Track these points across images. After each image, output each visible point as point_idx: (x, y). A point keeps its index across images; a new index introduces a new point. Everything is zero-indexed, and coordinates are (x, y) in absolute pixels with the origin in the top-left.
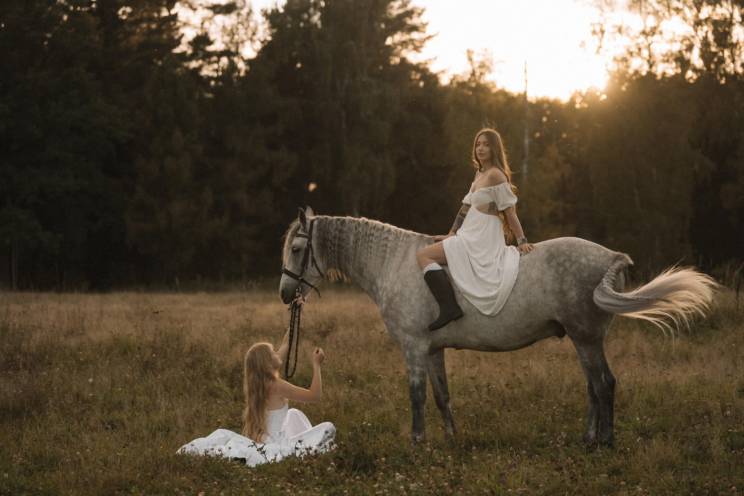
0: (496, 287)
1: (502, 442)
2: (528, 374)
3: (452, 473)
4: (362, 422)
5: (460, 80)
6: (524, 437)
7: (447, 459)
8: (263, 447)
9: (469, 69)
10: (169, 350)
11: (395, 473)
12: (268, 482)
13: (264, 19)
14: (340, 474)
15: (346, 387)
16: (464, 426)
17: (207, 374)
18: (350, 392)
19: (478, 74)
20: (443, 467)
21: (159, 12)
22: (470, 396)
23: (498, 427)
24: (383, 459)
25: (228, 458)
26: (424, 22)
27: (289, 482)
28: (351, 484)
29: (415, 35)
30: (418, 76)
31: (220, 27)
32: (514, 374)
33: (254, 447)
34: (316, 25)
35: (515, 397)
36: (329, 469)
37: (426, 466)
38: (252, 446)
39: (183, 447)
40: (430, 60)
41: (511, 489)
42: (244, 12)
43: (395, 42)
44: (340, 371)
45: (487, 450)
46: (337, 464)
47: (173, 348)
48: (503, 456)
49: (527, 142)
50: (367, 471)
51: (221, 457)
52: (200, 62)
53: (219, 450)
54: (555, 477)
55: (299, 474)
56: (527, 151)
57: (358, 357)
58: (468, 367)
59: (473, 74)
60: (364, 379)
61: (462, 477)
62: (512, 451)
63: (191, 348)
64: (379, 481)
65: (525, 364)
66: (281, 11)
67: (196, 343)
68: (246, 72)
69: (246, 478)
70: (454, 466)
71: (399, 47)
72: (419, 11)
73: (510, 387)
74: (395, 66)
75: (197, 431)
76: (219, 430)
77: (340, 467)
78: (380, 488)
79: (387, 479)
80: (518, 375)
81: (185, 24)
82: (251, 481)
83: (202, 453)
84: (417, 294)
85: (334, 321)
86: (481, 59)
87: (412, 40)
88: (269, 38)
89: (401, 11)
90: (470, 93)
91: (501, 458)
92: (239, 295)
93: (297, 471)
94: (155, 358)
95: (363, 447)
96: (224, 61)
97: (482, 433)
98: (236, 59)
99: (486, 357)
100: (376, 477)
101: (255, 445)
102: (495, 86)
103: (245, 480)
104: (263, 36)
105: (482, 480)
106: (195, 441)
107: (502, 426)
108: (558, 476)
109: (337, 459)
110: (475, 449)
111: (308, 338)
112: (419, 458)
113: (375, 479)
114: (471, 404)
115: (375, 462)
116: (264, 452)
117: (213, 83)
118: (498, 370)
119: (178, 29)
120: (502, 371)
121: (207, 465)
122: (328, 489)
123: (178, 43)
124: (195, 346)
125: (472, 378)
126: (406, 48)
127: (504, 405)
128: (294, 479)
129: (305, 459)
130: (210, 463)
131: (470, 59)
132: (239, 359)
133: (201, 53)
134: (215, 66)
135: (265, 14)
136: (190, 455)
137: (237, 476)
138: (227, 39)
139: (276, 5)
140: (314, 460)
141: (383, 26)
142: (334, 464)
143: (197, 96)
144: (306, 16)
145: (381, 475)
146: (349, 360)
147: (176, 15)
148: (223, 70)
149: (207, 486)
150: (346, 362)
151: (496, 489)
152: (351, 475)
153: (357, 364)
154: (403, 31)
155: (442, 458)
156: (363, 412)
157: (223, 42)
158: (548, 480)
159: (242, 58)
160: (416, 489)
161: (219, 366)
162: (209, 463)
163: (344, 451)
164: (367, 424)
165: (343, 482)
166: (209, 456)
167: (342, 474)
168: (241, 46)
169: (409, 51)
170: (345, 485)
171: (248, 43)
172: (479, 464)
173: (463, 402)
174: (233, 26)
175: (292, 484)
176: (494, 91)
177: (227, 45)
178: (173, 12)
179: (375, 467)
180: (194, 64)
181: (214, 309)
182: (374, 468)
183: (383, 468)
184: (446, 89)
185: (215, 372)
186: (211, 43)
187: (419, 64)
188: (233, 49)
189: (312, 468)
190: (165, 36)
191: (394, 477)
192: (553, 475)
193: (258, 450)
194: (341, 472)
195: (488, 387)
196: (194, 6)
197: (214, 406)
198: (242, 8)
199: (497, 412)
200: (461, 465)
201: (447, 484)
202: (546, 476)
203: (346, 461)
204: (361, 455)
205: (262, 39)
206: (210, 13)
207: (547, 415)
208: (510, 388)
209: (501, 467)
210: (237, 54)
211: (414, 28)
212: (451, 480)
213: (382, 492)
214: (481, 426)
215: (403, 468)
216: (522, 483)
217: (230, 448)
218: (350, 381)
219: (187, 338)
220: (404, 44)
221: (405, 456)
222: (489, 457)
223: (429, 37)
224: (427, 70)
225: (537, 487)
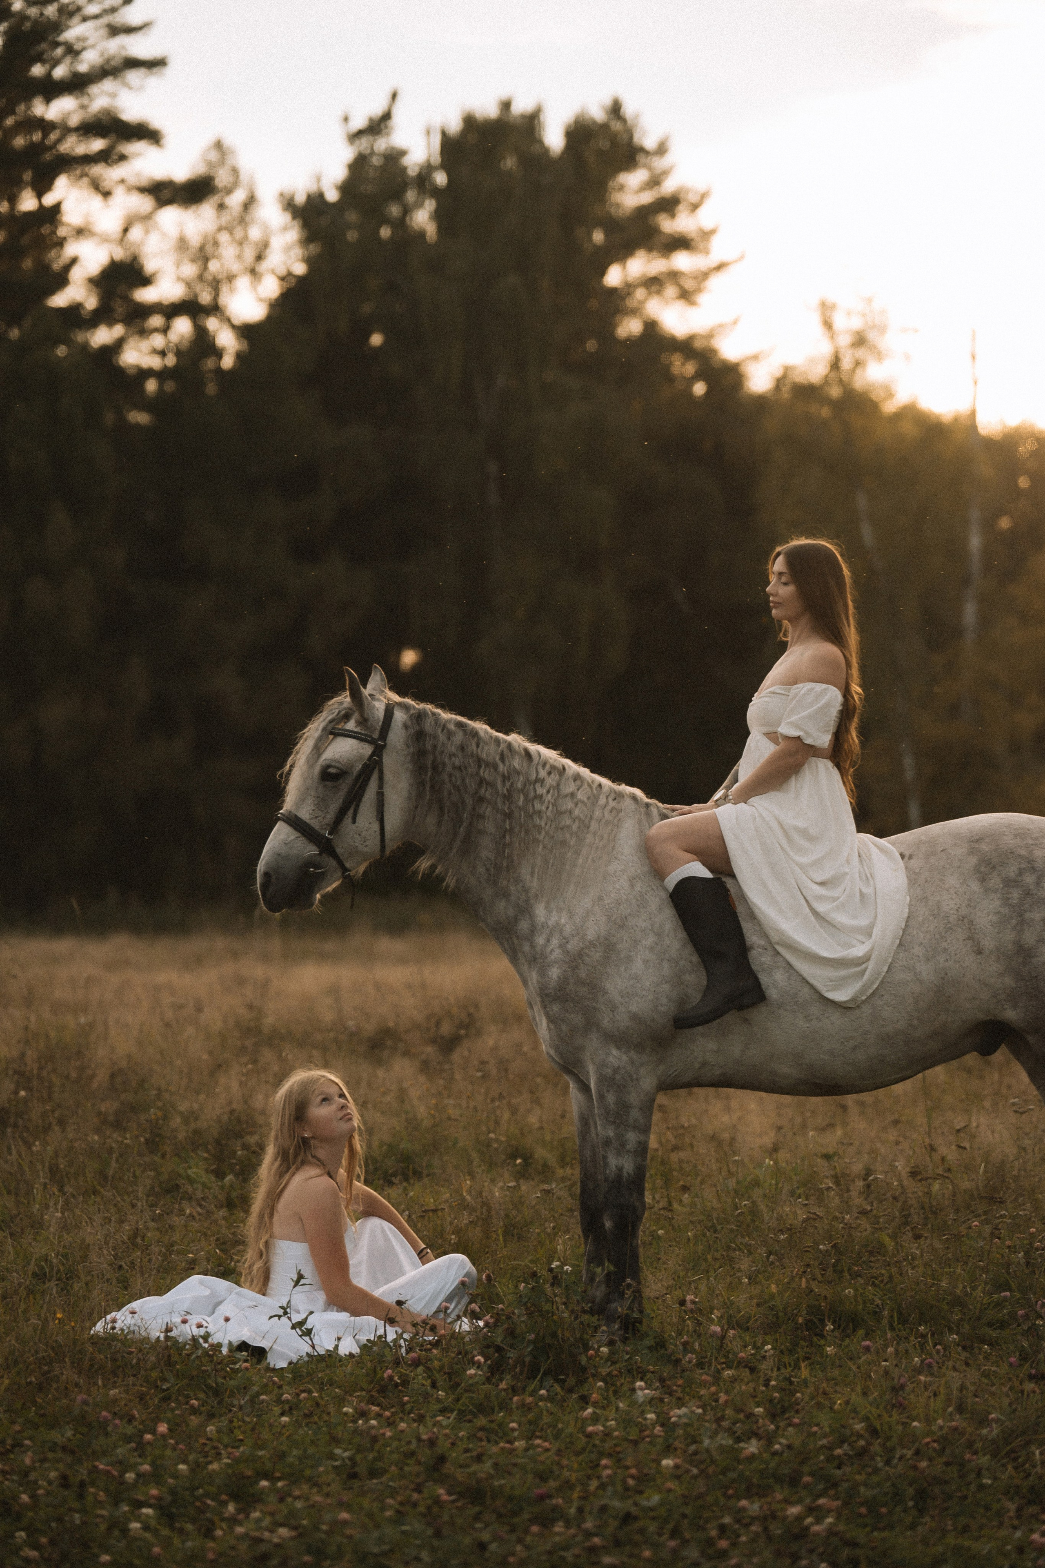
0: (861, 938)
1: (900, 1313)
2: (968, 1146)
3: (773, 1383)
4: (551, 1262)
5: (799, 379)
6: (957, 1302)
7: (763, 1353)
8: (306, 1319)
9: (823, 349)
10: (55, 1079)
11: (634, 1382)
12: (322, 1403)
13: (285, 218)
14: (497, 1386)
15: (507, 1175)
16: (805, 1272)
17: (154, 1143)
18: (517, 1188)
19: (846, 364)
20: (753, 1370)
21: (13, 200)
22: (820, 1201)
23: (891, 1277)
24: (604, 1350)
25: (220, 1345)
26: (707, 225)
27: (373, 1404)
28: (525, 1408)
29: (682, 261)
30: (690, 369)
31: (172, 243)
32: (932, 1149)
33: (284, 1319)
34: (422, 234)
35: (934, 1203)
36: (472, 1371)
37: (709, 1370)
38: (279, 1317)
39: (109, 1317)
40: (721, 326)
41: (920, 1422)
42: (236, 199)
43: (630, 279)
44: (492, 1135)
45: (861, 1332)
46: (489, 1362)
47: (67, 1077)
48: (901, 1348)
49: (975, 542)
50: (564, 1381)
51: (206, 1341)
52: (118, 330)
53: (200, 1326)
54: (1028, 1395)
55: (397, 1385)
56: (976, 565)
57: (537, 1102)
58: (815, 1129)
59: (835, 364)
60: (552, 1160)
61: (799, 1395)
62: (924, 1336)
63: (113, 1076)
64: (595, 1404)
65: (959, 1123)
66: (332, 196)
67: (123, 1064)
68: (239, 356)
69: (266, 1393)
70: (779, 1369)
71: (640, 293)
72: (693, 198)
73: (919, 1177)
74: (631, 343)
75: (137, 1283)
76: (195, 1280)
77: (496, 1370)
78: (595, 1419)
79: (613, 1399)
80: (943, 1150)
81: (80, 232)
82: (279, 1401)
83: (156, 1333)
84: (651, 949)
85: (472, 1010)
86: (856, 323)
87: (674, 276)
88: (300, 269)
89: (647, 198)
90: (825, 412)
91: (896, 1350)
92: (220, 943)
93: (391, 1378)
94: (26, 1101)
95: (555, 1322)
96: (183, 326)
97: (849, 1291)
98: (212, 324)
99: (862, 1104)
100: (586, 1393)
101: (285, 1313)
102: (890, 395)
103: (264, 1397)
104: (285, 263)
105: (847, 1403)
106: (135, 1305)
107: (901, 1274)
108: (1034, 1392)
109: (491, 1350)
110: (833, 1331)
111: (406, 1053)
112: (693, 1351)
113: (585, 1400)
114: (821, 1218)
115: (583, 1360)
116: (308, 1333)
117: (151, 386)
118: (892, 1135)
119: (61, 243)
120: (901, 1139)
121: (169, 1363)
122: (470, 1421)
123: (61, 280)
124: (120, 1070)
125: (827, 1157)
126: (659, 292)
127: (906, 1223)
128: (384, 1397)
129: (409, 1350)
130: (177, 1356)
131: (828, 325)
132: (234, 1106)
133: (120, 309)
134: (158, 341)
135: (289, 205)
136: (126, 1336)
137: (245, 1388)
138: (190, 270)
139: (319, 179)
140: (435, 1351)
141: (598, 237)
142: (482, 1360)
143: (109, 418)
144: (395, 210)
145: (600, 1387)
146: (514, 1111)
147: (56, 209)
148: (179, 353)
149: (173, 1410)
150: (506, 1115)
151: (881, 1424)
152: (524, 1389)
153: (533, 1120)
154: (650, 249)
155: (750, 1350)
156: (553, 1237)
157: (179, 279)
158: (1010, 1404)
159: (229, 320)
160: (685, 1420)
161: (186, 1121)
162: (175, 1358)
163: (507, 1329)
164: (561, 1267)
165: (504, 1406)
166: (174, 1340)
167: (503, 1385)
168: (224, 289)
169: (667, 303)
170: (510, 1412)
171: (243, 283)
172: (840, 1366)
173: (802, 1215)
174: (205, 237)
175: (382, 1408)
176: (890, 407)
177: (188, 285)
178: (49, 200)
179: (584, 1369)
180: (102, 336)
181: (161, 978)
182: (583, 1374)
183: (604, 1371)
184: (761, 402)
185: (175, 1137)
186: (146, 281)
187: (691, 338)
188: (205, 298)
189: (428, 1369)
190: (28, 264)
191: (633, 1390)
192: (1022, 1392)
193: (293, 1327)
194: (501, 1380)
195: (865, 1180)
196: (106, 185)
197: (177, 1220)
198: (229, 191)
199: (887, 1240)
200: (797, 1367)
201: (761, 1410)
202: (1007, 1395)
203: (512, 1355)
204: (548, 1340)
205: (282, 272)
206: (145, 203)
207: (1012, 1249)
208: (920, 1180)
209: (896, 1373)
210: (215, 309)
211: (681, 243)
212: (771, 1401)
213: (601, 1428)
214: (846, 1274)
215: (653, 1372)
216: (945, 1410)
217: (227, 1320)
218: (519, 1161)
219: (101, 1052)
220: (654, 283)
221: (657, 1344)
222: (867, 1349)
223: (720, 267)
224: (714, 352)
225: (983, 1421)
